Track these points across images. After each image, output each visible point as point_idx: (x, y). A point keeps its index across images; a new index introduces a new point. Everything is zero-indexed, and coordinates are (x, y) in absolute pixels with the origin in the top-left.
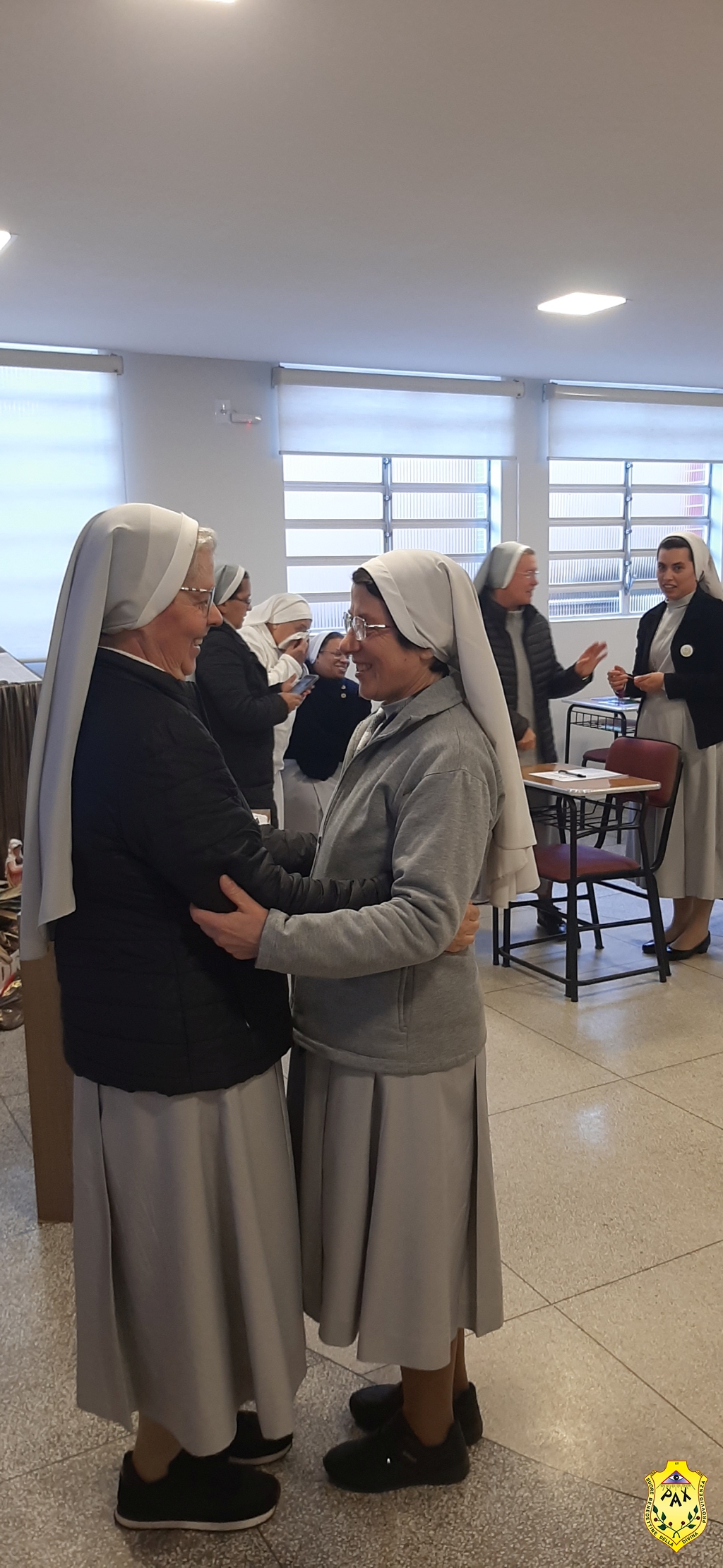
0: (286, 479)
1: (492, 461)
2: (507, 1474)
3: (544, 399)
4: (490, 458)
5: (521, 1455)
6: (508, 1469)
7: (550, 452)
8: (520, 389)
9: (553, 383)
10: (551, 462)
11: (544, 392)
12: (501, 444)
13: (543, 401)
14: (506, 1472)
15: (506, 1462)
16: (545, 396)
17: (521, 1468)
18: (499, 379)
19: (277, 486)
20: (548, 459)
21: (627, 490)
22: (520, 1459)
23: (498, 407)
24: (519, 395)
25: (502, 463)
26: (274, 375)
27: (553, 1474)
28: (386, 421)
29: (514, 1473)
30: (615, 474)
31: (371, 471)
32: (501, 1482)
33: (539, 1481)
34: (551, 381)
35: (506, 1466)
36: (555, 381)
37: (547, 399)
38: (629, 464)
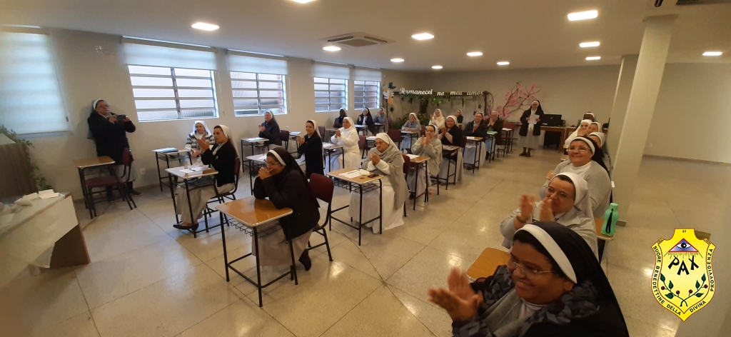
0: (130, 72)
4: (210, 70)
8: (217, 51)
12: (213, 66)
19: (127, 76)
20: (229, 71)
21: (257, 81)
23: (210, 55)
25: (214, 72)
26: (120, 39)
28: (170, 57)
30: (253, 77)
31: (167, 72)
34: (228, 50)
37: (227, 54)
38: (257, 74)
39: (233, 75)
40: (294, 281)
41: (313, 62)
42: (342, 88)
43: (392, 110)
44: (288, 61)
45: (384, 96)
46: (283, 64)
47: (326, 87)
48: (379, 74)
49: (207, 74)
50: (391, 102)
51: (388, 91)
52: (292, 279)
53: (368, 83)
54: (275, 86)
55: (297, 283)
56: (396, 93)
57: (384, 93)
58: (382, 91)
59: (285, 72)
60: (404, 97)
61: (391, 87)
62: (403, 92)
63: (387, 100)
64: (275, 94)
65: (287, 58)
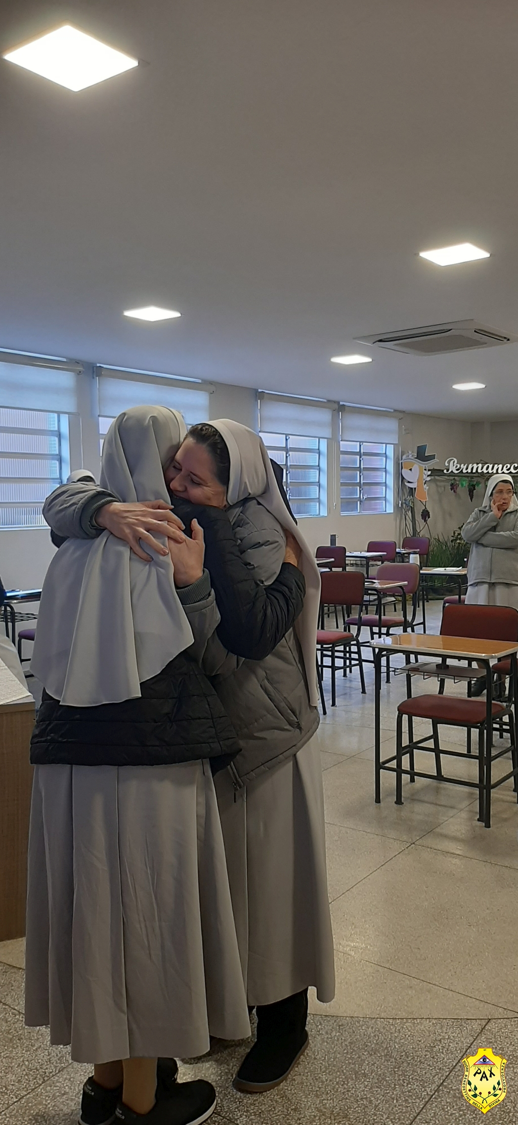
1: (62, 416)
2: (320, 1027)
3: (95, 376)
4: (60, 413)
5: (321, 1015)
6: (318, 1024)
7: (100, 412)
8: (81, 369)
9: (100, 366)
10: (100, 418)
11: (94, 372)
12: (68, 404)
13: (93, 378)
14: (318, 1026)
15: (315, 1021)
16: (95, 373)
17: (325, 1021)
18: (65, 360)
20: (99, 416)
22: (321, 1017)
23: (65, 379)
24: (80, 372)
25: (69, 417)
27: (345, 1019)
29: (323, 1025)
32: (319, 1032)
33: (340, 1026)
34: (98, 365)
35: (316, 1023)
36: (102, 365)
37: (96, 376)
41: (258, 395)
43: (425, 515)
45: (403, 478)
48: (392, 425)
49: (52, 422)
50: (426, 496)
51: (417, 466)
53: (367, 447)
56: (435, 472)
57: (405, 473)
58: (399, 467)
59: (205, 418)
60: (454, 483)
61: (422, 456)
63: (412, 491)
65: (210, 387)
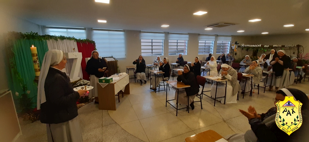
0: (141, 41)
7: (169, 39)
12: (164, 38)
13: (168, 34)
21: (177, 43)
24: (165, 34)
26: (140, 32)
28: (152, 36)
30: (176, 41)
31: (151, 41)
38: (177, 40)
39: (170, 41)
40: (188, 112)
41: (199, 35)
42: (211, 44)
43: (236, 54)
44: (189, 35)
45: (232, 48)
46: (187, 36)
47: (204, 44)
48: (230, 38)
49: (161, 41)
50: (236, 50)
51: (235, 46)
52: (187, 111)
53: (223, 42)
54: (183, 44)
55: (189, 112)
56: (239, 47)
57: (232, 47)
58: (231, 45)
59: (188, 39)
60: (243, 48)
61: (236, 43)
62: (243, 46)
63: (233, 50)
64: (183, 47)
65: (189, 34)
